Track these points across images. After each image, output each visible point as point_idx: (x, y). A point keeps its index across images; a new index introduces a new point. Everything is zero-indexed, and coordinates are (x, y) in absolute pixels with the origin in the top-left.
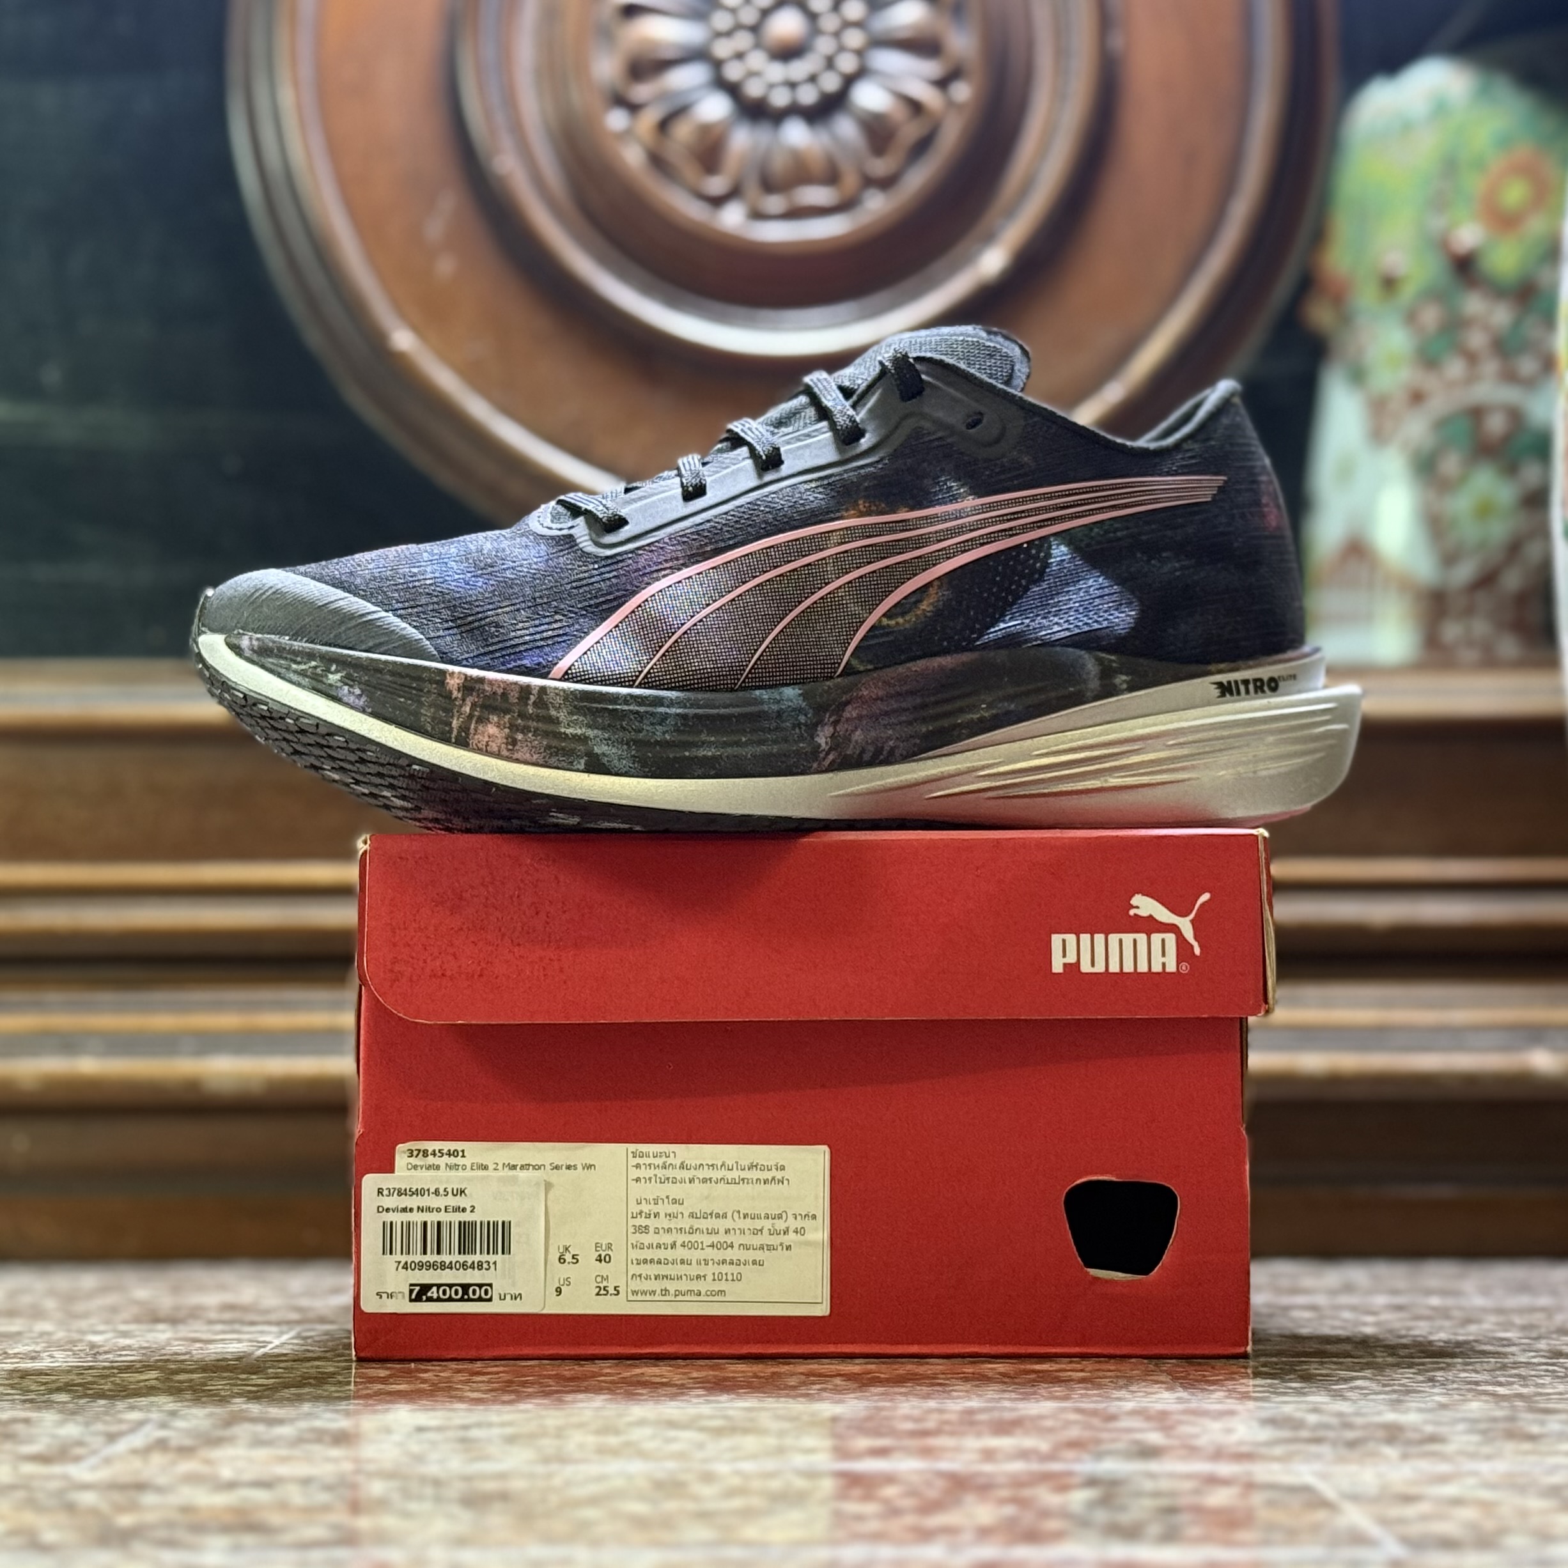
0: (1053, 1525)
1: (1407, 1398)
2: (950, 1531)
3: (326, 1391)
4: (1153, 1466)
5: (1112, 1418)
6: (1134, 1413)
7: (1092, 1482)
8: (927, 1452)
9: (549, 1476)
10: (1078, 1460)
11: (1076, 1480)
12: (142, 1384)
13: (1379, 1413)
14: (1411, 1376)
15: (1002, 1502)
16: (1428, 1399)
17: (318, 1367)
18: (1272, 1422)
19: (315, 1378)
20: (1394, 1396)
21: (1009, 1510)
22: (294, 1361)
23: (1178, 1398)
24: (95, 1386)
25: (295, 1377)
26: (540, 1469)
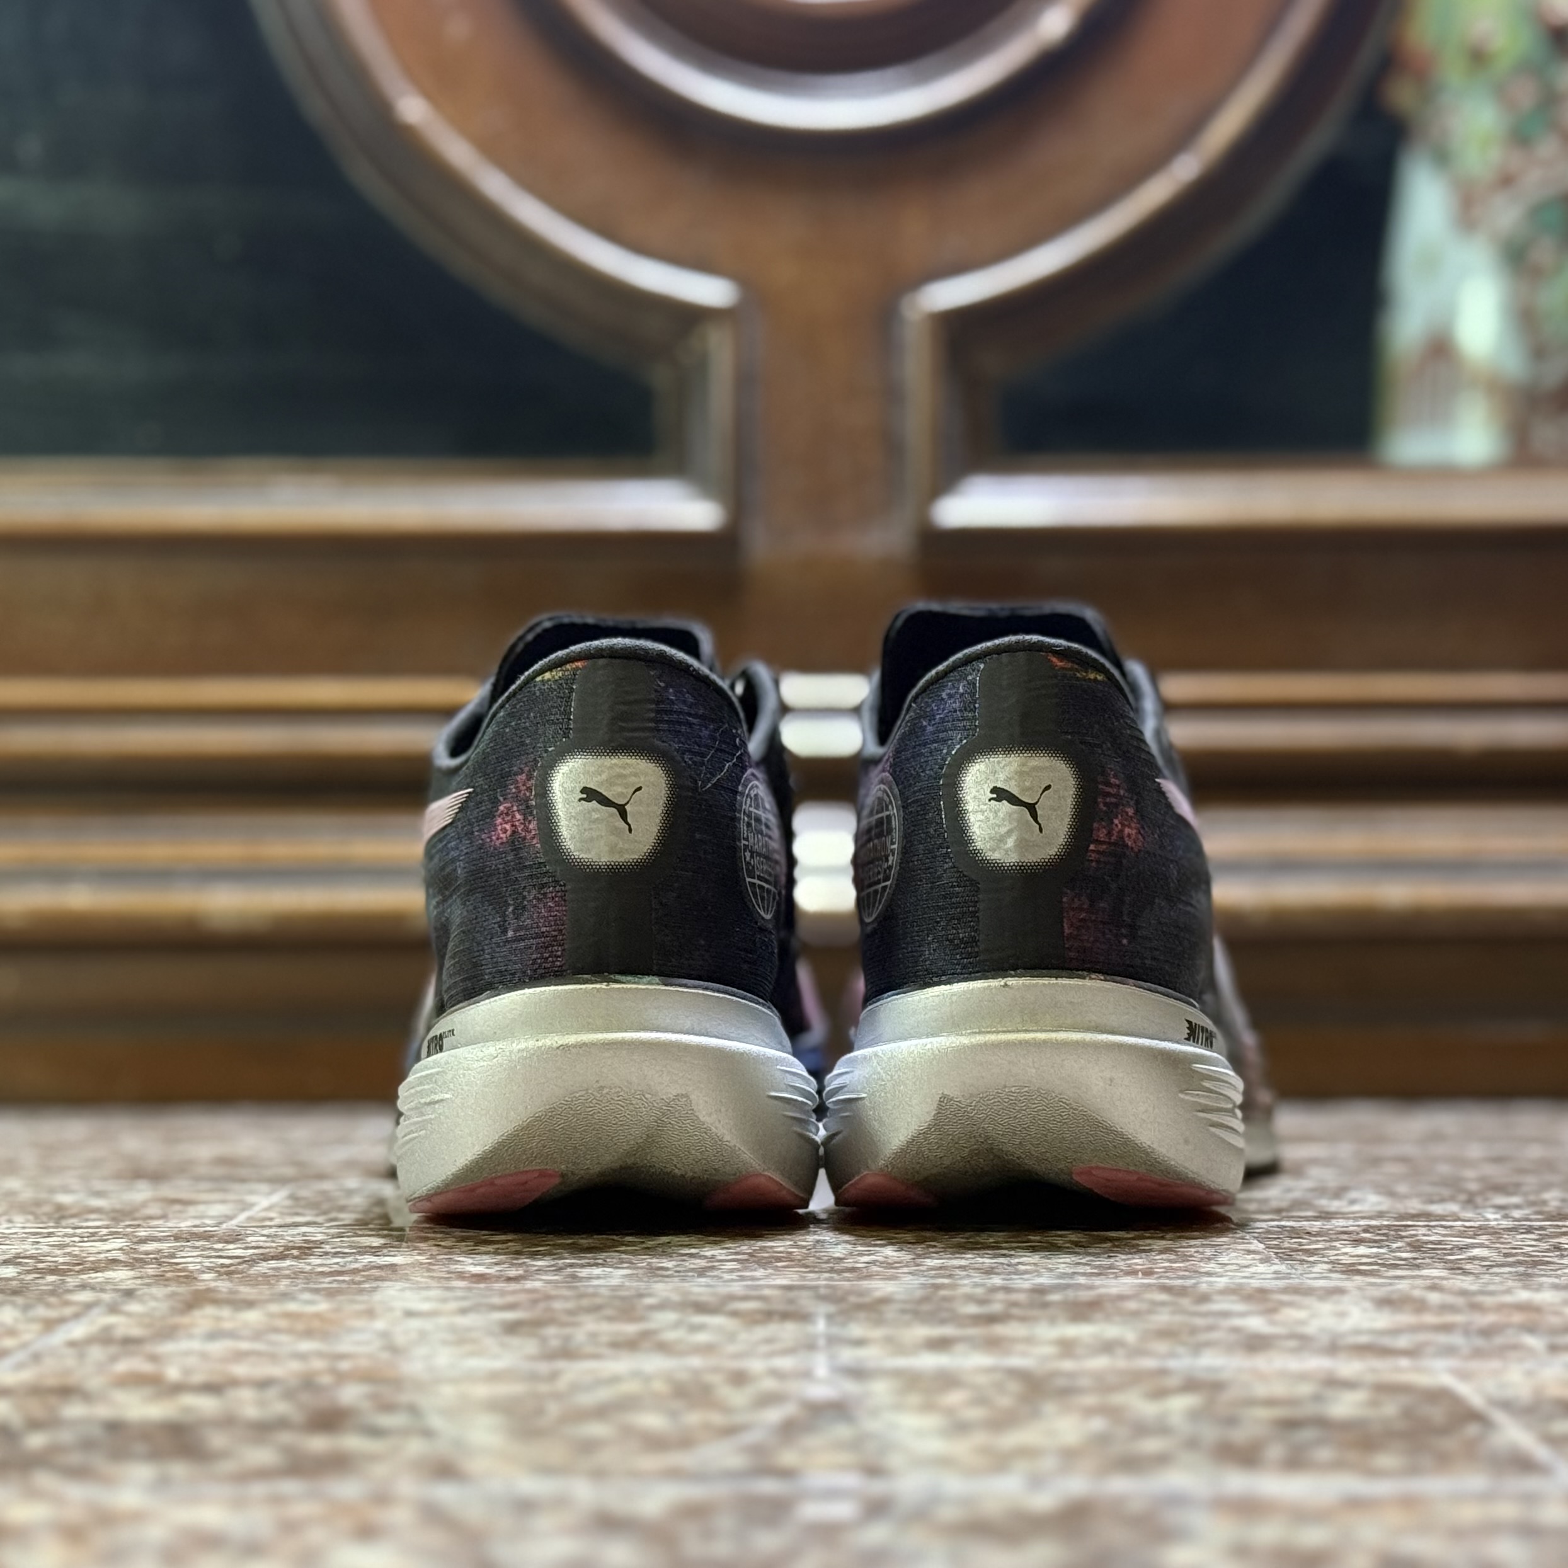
0: (1152, 1445)
1: (1536, 1271)
2: (1027, 1453)
3: (309, 1264)
4: (1261, 1362)
5: (1204, 1298)
6: (1228, 1291)
7: (1191, 1385)
8: (993, 1344)
9: (554, 1376)
10: (1172, 1355)
11: (1172, 1382)
12: (102, 1256)
13: (1508, 1291)
14: (1533, 1243)
15: (1089, 1412)
16: (1559, 1272)
17: (304, 1234)
18: (1386, 1303)
19: (299, 1248)
20: (1521, 1269)
21: (1098, 1424)
22: (280, 1226)
23: (1275, 1272)
24: (49, 1259)
25: (276, 1248)
26: (543, 1367)
